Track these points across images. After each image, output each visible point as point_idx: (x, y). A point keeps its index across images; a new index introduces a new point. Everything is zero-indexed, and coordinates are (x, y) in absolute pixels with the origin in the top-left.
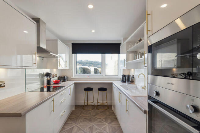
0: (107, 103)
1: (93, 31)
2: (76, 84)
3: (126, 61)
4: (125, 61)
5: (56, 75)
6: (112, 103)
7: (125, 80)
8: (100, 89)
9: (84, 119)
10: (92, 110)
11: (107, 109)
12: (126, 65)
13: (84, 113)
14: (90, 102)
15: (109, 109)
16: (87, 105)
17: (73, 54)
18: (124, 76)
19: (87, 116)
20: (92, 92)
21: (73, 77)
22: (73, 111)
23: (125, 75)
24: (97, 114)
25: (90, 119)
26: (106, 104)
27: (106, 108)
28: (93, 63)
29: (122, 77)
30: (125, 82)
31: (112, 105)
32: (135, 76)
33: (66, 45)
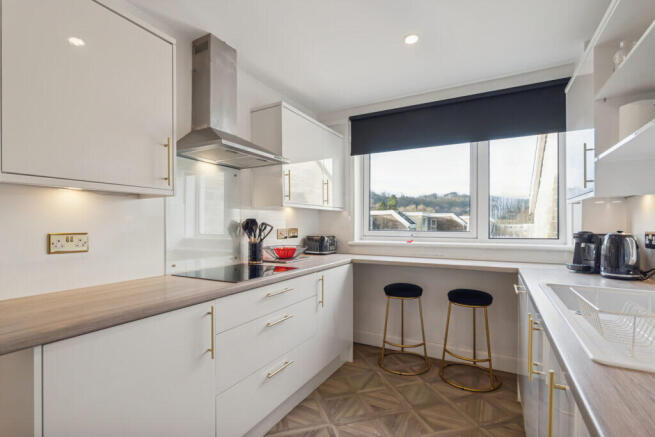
0: (489, 361)
2: (357, 267)
3: (596, 155)
4: (591, 155)
5: (296, 230)
7: (592, 263)
8: (459, 297)
9: (371, 410)
10: (419, 380)
11: (491, 391)
12: (591, 175)
13: (381, 384)
14: (412, 343)
15: (500, 393)
16: (403, 353)
17: (357, 158)
18: (586, 238)
19: (389, 398)
20: (416, 300)
21: (357, 240)
22: (346, 364)
23: (595, 232)
24: (433, 402)
25: (396, 416)
26: (486, 365)
29: (577, 246)
30: (596, 271)
33: (329, 127)
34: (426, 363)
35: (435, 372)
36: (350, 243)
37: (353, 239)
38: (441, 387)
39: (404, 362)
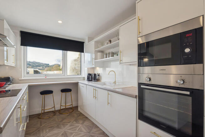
0: (72, 104)
1: (60, 22)
3: (95, 60)
6: (78, 104)
7: (91, 79)
9: (50, 128)
10: (55, 117)
11: (73, 111)
18: (90, 75)
19: (52, 123)
21: (23, 78)
23: (91, 73)
24: (63, 119)
25: (58, 126)
27: (71, 110)
28: (30, 63)
29: (88, 76)
30: (92, 81)
31: (78, 106)
32: (100, 75)
34: (54, 112)
35: (58, 114)
36: (20, 79)
37: (21, 78)
38: (62, 116)
39: (47, 115)
